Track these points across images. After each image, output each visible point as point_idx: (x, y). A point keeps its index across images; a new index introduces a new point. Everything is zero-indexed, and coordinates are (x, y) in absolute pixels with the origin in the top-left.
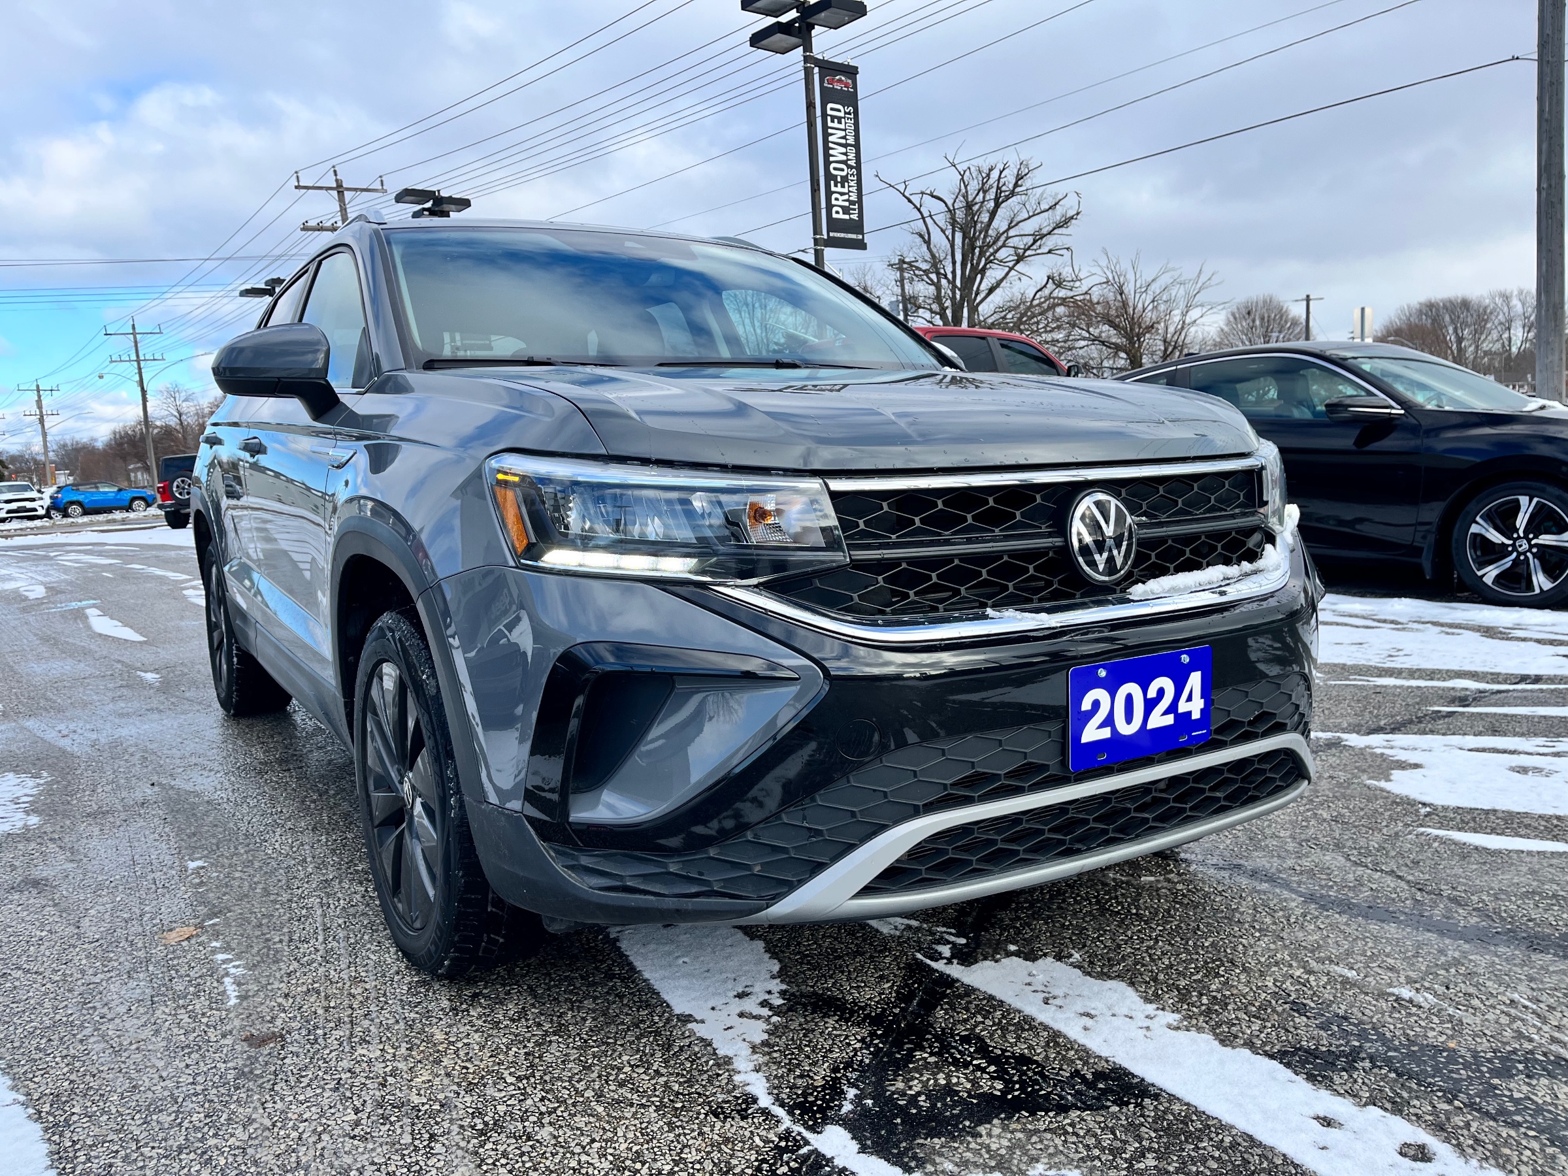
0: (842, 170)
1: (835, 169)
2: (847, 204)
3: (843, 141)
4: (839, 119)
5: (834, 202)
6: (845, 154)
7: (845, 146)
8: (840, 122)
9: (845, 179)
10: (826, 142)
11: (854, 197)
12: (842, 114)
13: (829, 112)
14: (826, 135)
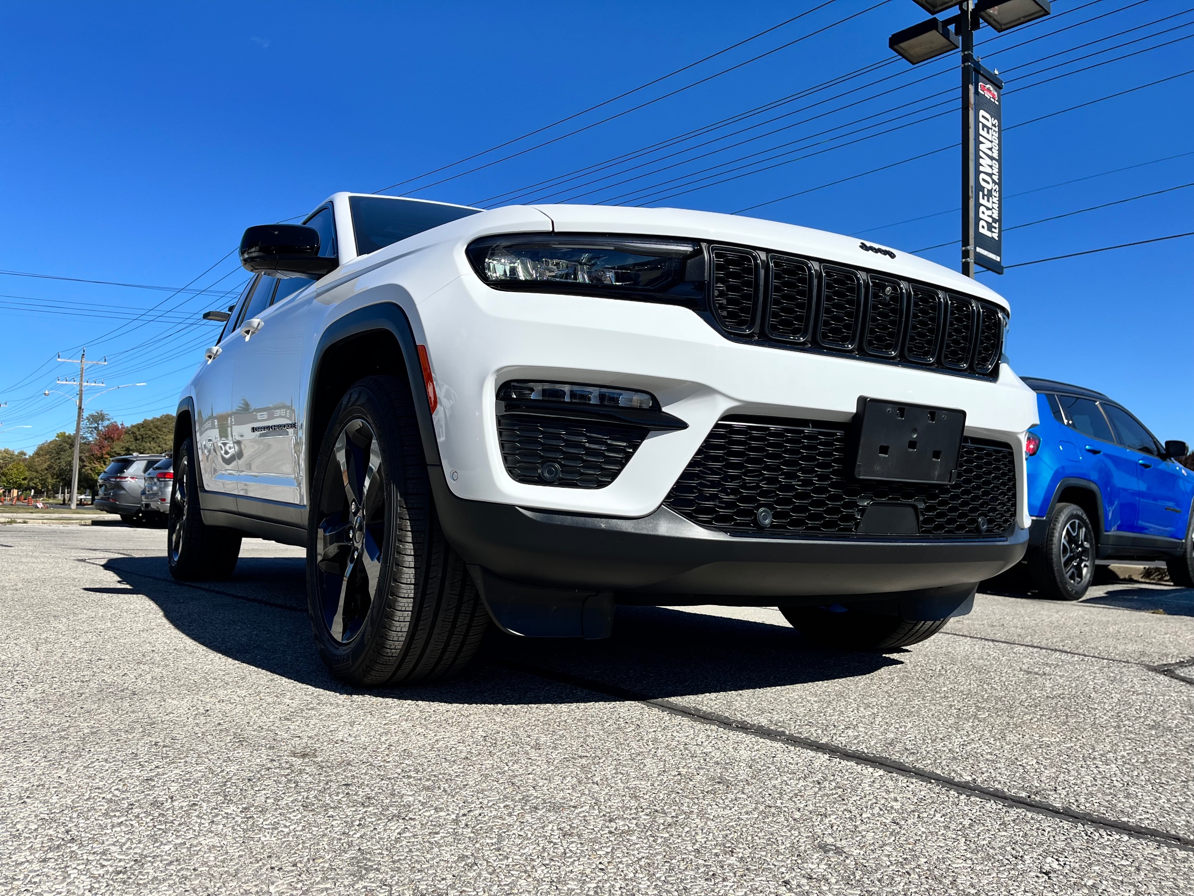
0: (988, 183)
1: (984, 180)
2: (990, 220)
3: (989, 153)
4: (988, 128)
5: (981, 216)
6: (991, 166)
7: (992, 158)
8: (988, 132)
9: (990, 194)
10: (977, 150)
11: (996, 216)
12: (989, 125)
13: (981, 119)
14: (978, 143)
